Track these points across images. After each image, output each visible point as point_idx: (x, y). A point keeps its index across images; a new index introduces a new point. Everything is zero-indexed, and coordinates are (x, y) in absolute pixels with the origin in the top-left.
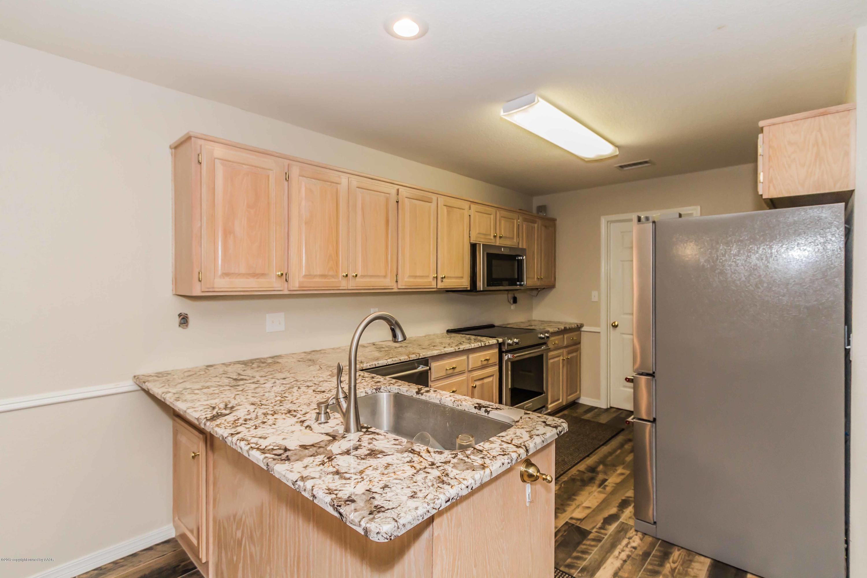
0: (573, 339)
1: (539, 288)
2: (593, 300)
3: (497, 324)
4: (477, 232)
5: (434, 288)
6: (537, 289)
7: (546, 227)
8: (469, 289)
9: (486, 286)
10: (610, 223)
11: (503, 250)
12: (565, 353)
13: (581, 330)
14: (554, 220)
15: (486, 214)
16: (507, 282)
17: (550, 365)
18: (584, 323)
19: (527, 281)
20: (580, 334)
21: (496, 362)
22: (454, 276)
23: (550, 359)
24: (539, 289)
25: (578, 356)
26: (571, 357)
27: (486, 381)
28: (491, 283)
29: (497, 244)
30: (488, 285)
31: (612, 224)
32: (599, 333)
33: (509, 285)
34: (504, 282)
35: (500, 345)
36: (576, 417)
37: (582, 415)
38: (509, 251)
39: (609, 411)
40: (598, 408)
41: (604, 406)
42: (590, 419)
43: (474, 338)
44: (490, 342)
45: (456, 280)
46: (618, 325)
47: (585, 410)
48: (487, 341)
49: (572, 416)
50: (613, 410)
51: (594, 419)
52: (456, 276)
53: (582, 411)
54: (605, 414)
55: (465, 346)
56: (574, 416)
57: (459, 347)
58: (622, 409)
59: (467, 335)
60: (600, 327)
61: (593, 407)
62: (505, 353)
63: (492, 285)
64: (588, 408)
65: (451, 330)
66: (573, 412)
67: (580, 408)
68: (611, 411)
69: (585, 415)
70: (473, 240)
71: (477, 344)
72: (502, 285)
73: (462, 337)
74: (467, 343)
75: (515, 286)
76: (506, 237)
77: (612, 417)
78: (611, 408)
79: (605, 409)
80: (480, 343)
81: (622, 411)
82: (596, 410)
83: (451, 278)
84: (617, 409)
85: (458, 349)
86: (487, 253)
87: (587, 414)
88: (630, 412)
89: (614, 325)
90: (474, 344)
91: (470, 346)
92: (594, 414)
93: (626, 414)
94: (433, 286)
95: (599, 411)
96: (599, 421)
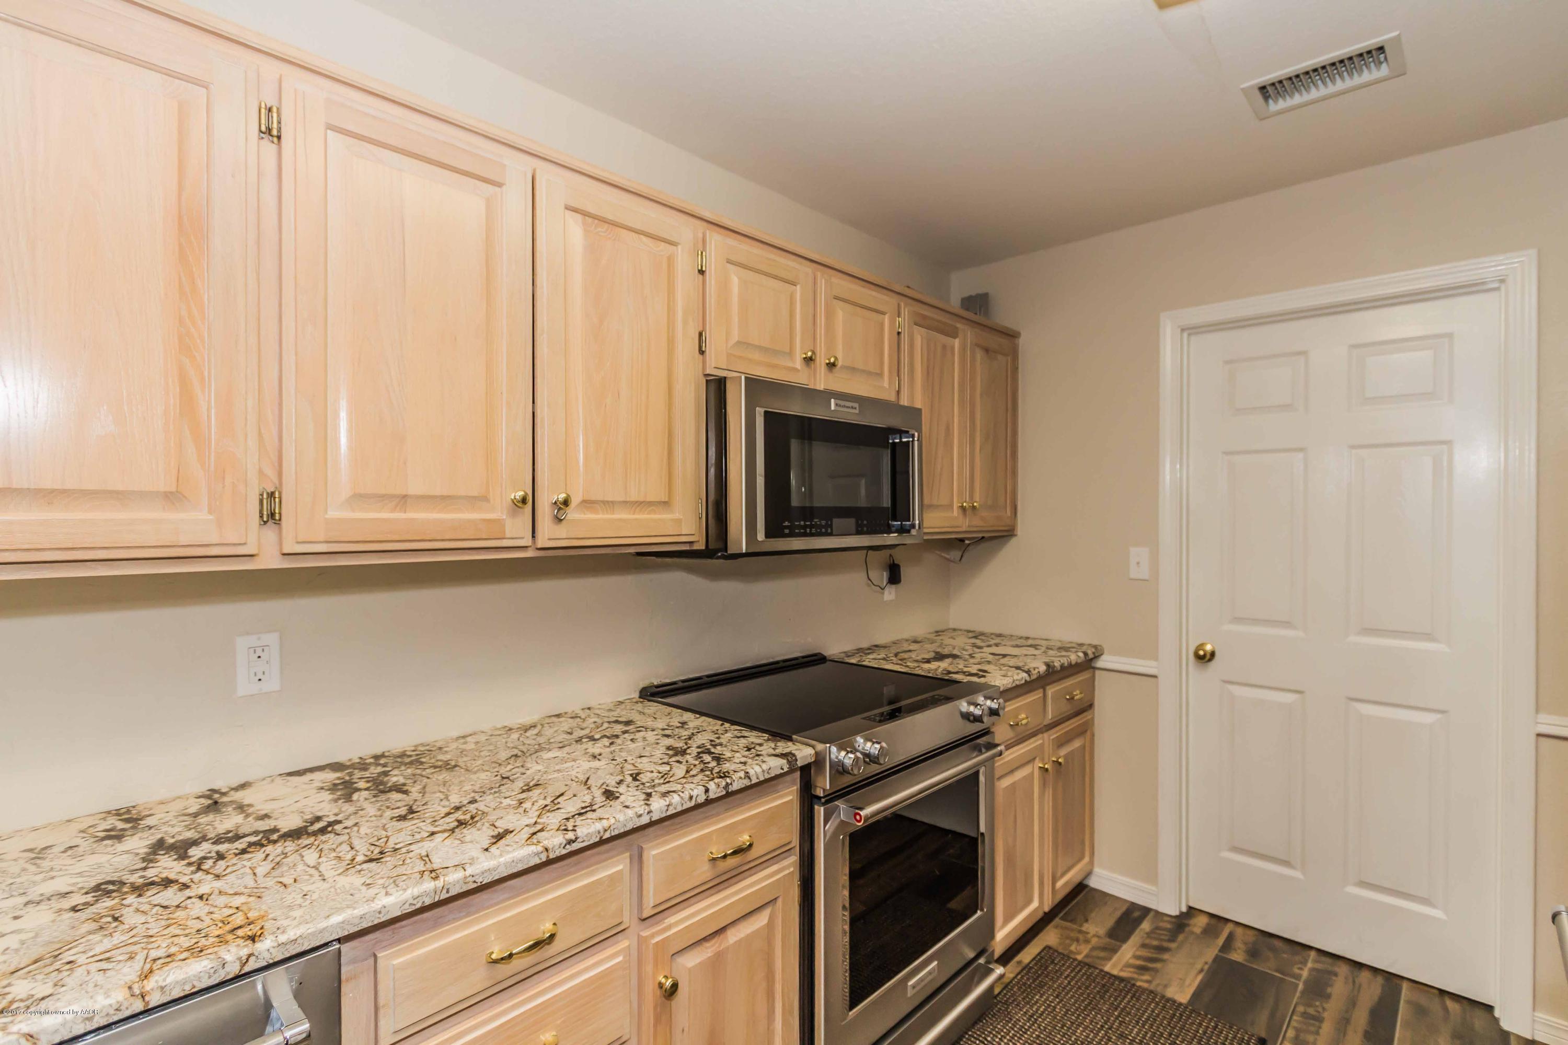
0: (1072, 698)
1: (968, 539)
2: (1132, 576)
3: (833, 650)
4: (735, 337)
5: (525, 548)
6: (962, 540)
7: (987, 350)
8: (701, 546)
9: (761, 536)
10: (1189, 335)
11: (833, 408)
12: (1048, 748)
13: (1093, 665)
14: (1012, 335)
15: (776, 277)
16: (851, 522)
17: (1000, 799)
18: (1104, 646)
19: (925, 516)
20: (1093, 678)
21: (789, 843)
22: (620, 499)
23: (1000, 778)
24: (967, 542)
25: (1087, 748)
26: (1066, 757)
27: (733, 936)
28: (786, 523)
29: (821, 387)
30: (773, 531)
31: (1193, 338)
32: (1155, 677)
33: (859, 532)
34: (837, 522)
35: (807, 773)
36: (1086, 964)
37: (1104, 949)
38: (857, 411)
39: (1187, 929)
40: (1151, 914)
41: (1171, 907)
42: (1136, 976)
43: (703, 744)
44: (752, 772)
45: (634, 514)
46: (1213, 654)
47: (1110, 922)
48: (742, 770)
49: (1072, 956)
50: (1200, 922)
51: (1146, 977)
52: (633, 499)
53: (1102, 931)
54: (1179, 948)
55: (613, 821)
56: (1079, 957)
57: (571, 835)
58: (1227, 921)
59: (698, 716)
60: (1156, 659)
61: (1133, 907)
62: (824, 804)
63: (787, 531)
64: (1118, 914)
65: (657, 687)
66: (1073, 935)
67: (1093, 915)
68: (1195, 925)
69: (1114, 951)
70: (713, 365)
71: (686, 795)
72: (829, 531)
73: (666, 731)
74: (638, 793)
75: (885, 535)
76: (853, 370)
77: (1206, 963)
78: (1192, 911)
79: (1173, 920)
80: (704, 786)
81: (1228, 928)
82: (1146, 926)
83: (609, 505)
84: (1212, 916)
85: (566, 845)
86: (766, 413)
87: (1120, 947)
88: (1256, 933)
89: (1201, 653)
90: (666, 801)
91: (640, 816)
92: (1144, 946)
93: (1245, 944)
94: (515, 540)
95: (1157, 928)
96: (1166, 986)
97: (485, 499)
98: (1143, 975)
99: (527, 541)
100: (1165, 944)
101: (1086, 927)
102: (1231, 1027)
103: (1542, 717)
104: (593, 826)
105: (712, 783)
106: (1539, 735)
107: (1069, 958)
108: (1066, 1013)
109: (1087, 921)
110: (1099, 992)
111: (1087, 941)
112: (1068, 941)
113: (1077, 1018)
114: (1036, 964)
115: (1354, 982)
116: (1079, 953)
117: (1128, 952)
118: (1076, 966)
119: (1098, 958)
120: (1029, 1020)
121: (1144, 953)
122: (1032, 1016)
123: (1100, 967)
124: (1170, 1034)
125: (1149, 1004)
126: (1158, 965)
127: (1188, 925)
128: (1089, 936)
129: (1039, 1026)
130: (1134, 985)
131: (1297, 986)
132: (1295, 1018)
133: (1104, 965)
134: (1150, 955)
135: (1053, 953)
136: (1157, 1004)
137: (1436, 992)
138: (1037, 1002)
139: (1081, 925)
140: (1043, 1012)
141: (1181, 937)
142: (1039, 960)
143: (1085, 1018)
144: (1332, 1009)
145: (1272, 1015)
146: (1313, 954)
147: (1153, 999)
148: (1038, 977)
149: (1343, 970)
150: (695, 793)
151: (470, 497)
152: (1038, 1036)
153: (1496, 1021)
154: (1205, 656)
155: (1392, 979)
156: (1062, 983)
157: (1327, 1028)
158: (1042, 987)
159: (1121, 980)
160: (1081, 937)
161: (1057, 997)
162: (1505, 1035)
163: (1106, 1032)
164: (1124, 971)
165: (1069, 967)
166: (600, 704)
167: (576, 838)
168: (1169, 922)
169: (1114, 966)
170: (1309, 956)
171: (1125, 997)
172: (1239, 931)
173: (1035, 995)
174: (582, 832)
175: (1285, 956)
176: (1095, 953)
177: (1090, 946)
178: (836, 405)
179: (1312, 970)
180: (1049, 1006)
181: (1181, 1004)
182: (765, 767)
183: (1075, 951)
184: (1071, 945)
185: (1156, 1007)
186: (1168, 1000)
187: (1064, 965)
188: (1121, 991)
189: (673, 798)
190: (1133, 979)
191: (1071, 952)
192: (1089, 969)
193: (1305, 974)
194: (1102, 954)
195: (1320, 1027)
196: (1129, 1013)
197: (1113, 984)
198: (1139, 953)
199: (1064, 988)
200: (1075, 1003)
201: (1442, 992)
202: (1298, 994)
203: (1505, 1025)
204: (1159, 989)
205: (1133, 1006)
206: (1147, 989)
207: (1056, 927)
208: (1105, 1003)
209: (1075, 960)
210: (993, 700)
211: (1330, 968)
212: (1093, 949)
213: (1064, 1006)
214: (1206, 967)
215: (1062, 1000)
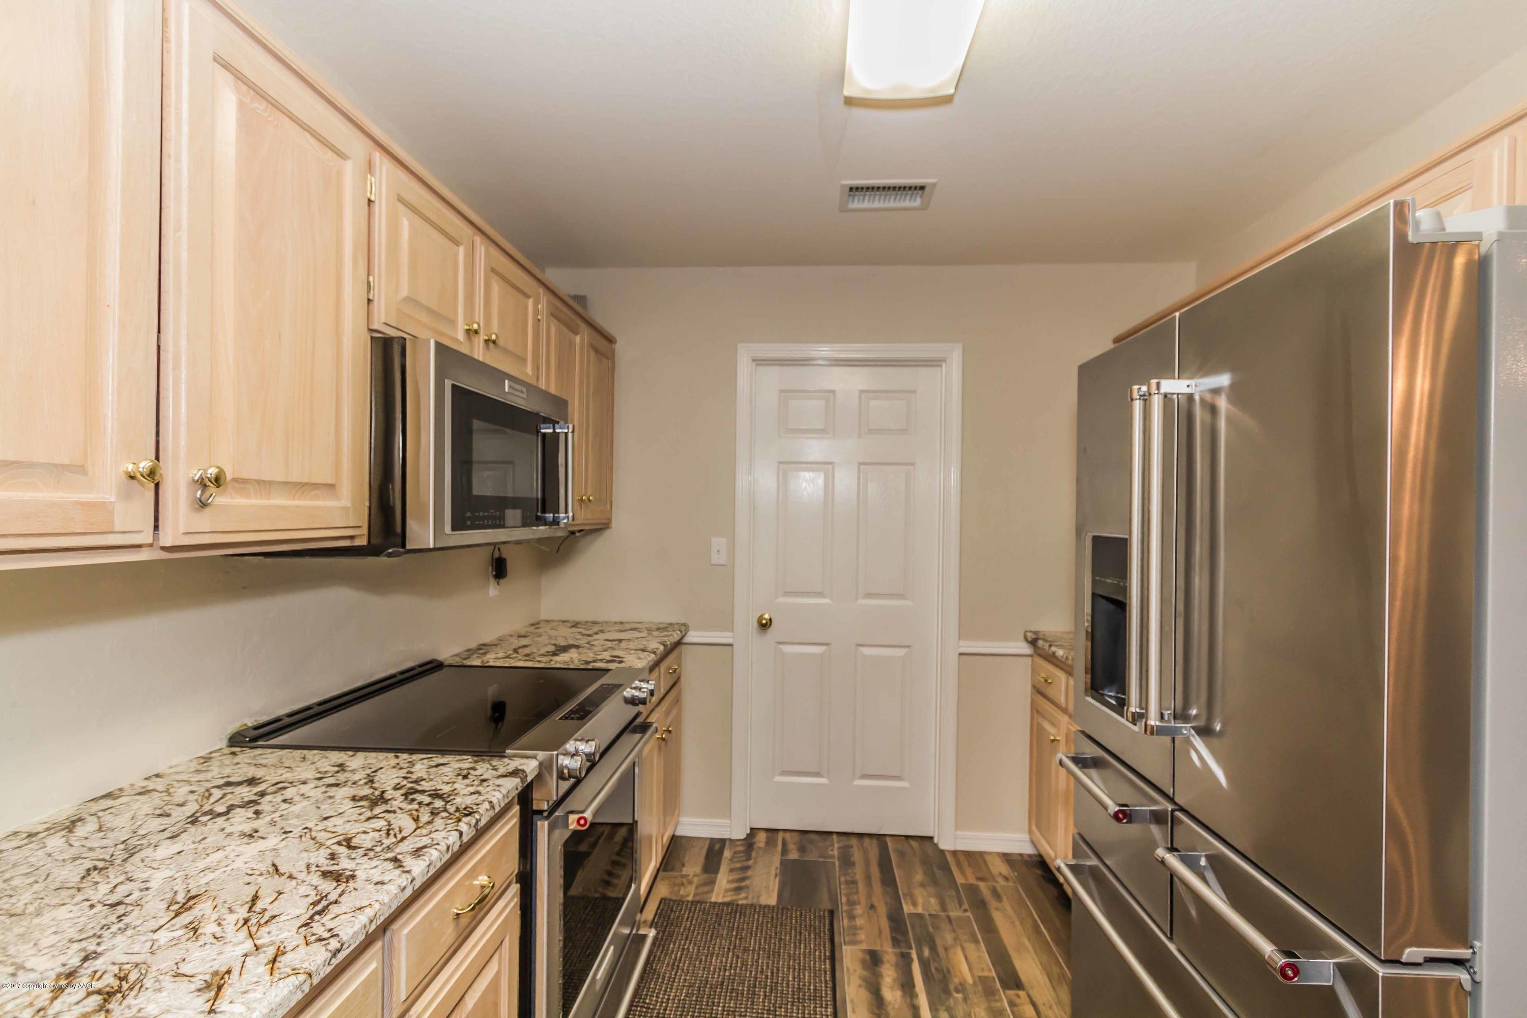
0: (672, 672)
2: (714, 561)
3: (447, 652)
4: (404, 292)
5: (142, 546)
7: (596, 352)
8: (363, 542)
9: (448, 528)
10: (756, 365)
11: (507, 390)
12: (662, 720)
13: (685, 641)
14: (609, 339)
15: (441, 231)
16: (518, 514)
18: (690, 623)
20: (685, 653)
21: (513, 872)
22: (280, 479)
26: (671, 725)
27: (472, 1000)
28: (469, 514)
30: (457, 525)
31: (760, 368)
32: (731, 645)
33: (525, 524)
34: (508, 514)
36: (698, 902)
37: (705, 884)
38: (524, 396)
39: (755, 846)
40: (727, 843)
41: (740, 833)
42: (735, 897)
43: (399, 784)
44: (495, 800)
45: (294, 499)
46: (770, 620)
47: (701, 859)
48: (484, 801)
49: (684, 899)
50: (762, 837)
51: (743, 895)
52: (294, 480)
53: (698, 869)
54: (755, 863)
55: (377, 906)
56: (690, 898)
57: (334, 944)
58: (777, 830)
59: (351, 753)
60: (732, 631)
61: (713, 841)
62: (547, 818)
63: (469, 523)
64: (704, 851)
65: (256, 728)
66: (678, 881)
67: (686, 859)
68: (759, 842)
69: (713, 882)
70: (383, 320)
71: (443, 847)
72: (502, 523)
73: (324, 780)
74: (375, 863)
75: (534, 528)
76: (506, 351)
77: (777, 868)
78: (754, 831)
79: (744, 842)
80: (456, 830)
81: (781, 835)
82: (727, 854)
83: (265, 486)
84: (767, 830)
85: (331, 960)
86: (453, 386)
87: (716, 877)
88: (796, 834)
89: (764, 622)
90: (424, 860)
91: (403, 889)
92: (732, 870)
93: (795, 844)
94: (127, 535)
95: (735, 853)
96: (758, 897)
97: (80, 469)
98: (740, 894)
99: (146, 537)
100: (746, 864)
101: (685, 871)
102: (810, 911)
103: (962, 643)
104: (357, 921)
105: (460, 824)
106: (960, 654)
107: (683, 902)
108: (699, 950)
109: (683, 865)
110: (715, 921)
111: (690, 883)
112: (676, 888)
113: (708, 950)
114: (659, 918)
115: (863, 848)
116: (688, 895)
117: (723, 880)
118: (691, 907)
119: (704, 893)
120: (673, 968)
121: (736, 876)
122: (673, 964)
123: (709, 900)
124: (776, 934)
125: (754, 916)
126: (747, 882)
127: (755, 843)
128: (690, 877)
129: (683, 970)
130: (738, 905)
131: (834, 864)
132: (842, 887)
133: (711, 898)
134: (739, 876)
135: (669, 903)
136: (759, 913)
137: (903, 838)
138: (672, 951)
139: (681, 871)
140: (681, 957)
141: (754, 854)
142: (661, 913)
143: (714, 948)
144: (858, 872)
145: (829, 891)
146: (835, 837)
147: (755, 911)
148: (666, 928)
149: (854, 841)
150: (450, 841)
151: (55, 465)
152: (685, 980)
153: (936, 845)
154: (767, 623)
155: (880, 837)
156: (685, 926)
157: (861, 886)
158: (672, 936)
159: (728, 904)
160: (685, 881)
161: (687, 939)
162: (942, 852)
163: (733, 952)
164: (727, 896)
165: (686, 910)
166: (171, 768)
167: (342, 945)
168: (742, 845)
169: (718, 895)
170: (833, 839)
171: (735, 918)
172: (788, 835)
173: (670, 945)
174: (347, 934)
175: (820, 844)
176: (701, 890)
177: (694, 886)
178: (510, 387)
179: (839, 848)
180: (683, 949)
181: (774, 907)
182: (504, 791)
183: (685, 894)
184: (679, 891)
185: (759, 916)
186: (765, 907)
187: (681, 909)
188: (731, 913)
189: (432, 855)
190: (733, 900)
191: (682, 896)
192: (701, 905)
193: (836, 853)
194: (706, 889)
195: (857, 888)
196: (743, 929)
197: (723, 910)
198: (731, 878)
199: (689, 929)
200: (702, 938)
201: (907, 837)
202: (837, 869)
203: (942, 846)
204: (755, 901)
205: (744, 923)
206: (747, 905)
207: (663, 879)
208: (724, 930)
209: (688, 902)
210: (648, 682)
211: (847, 843)
212: (697, 887)
213: (695, 944)
214: (778, 871)
215: (691, 941)
